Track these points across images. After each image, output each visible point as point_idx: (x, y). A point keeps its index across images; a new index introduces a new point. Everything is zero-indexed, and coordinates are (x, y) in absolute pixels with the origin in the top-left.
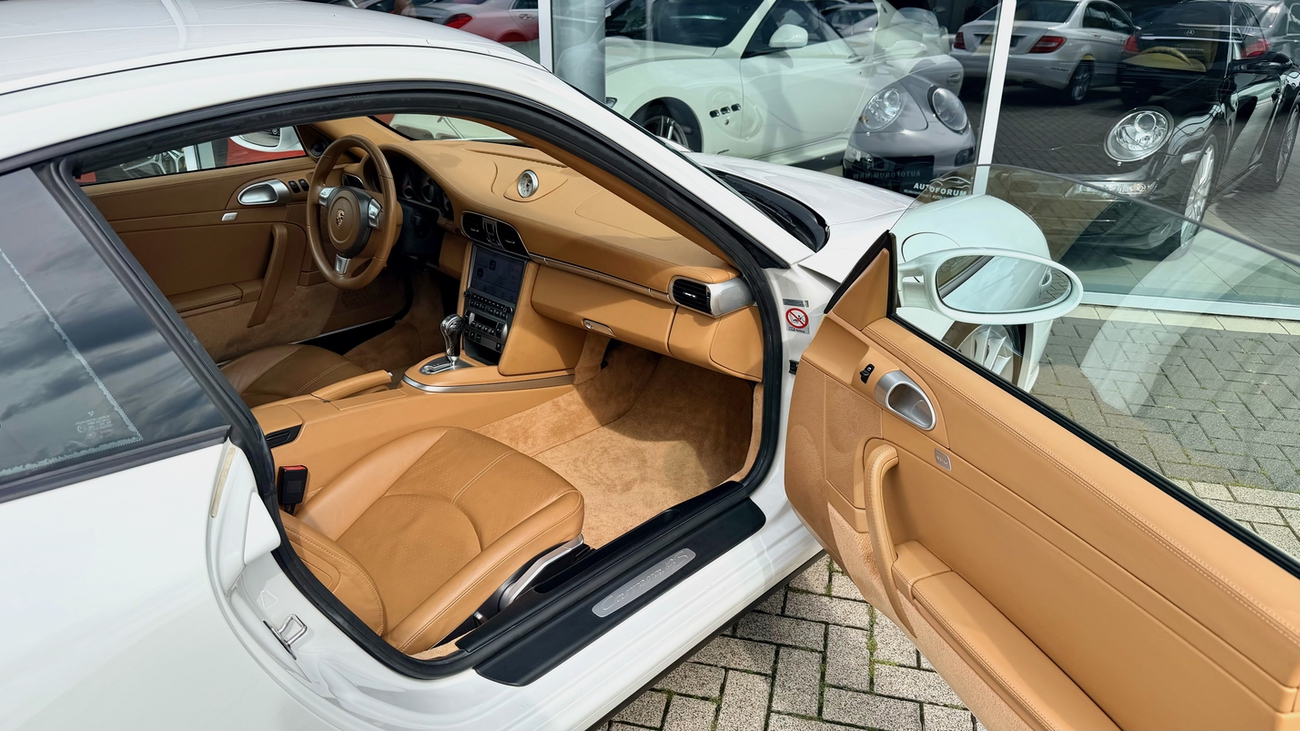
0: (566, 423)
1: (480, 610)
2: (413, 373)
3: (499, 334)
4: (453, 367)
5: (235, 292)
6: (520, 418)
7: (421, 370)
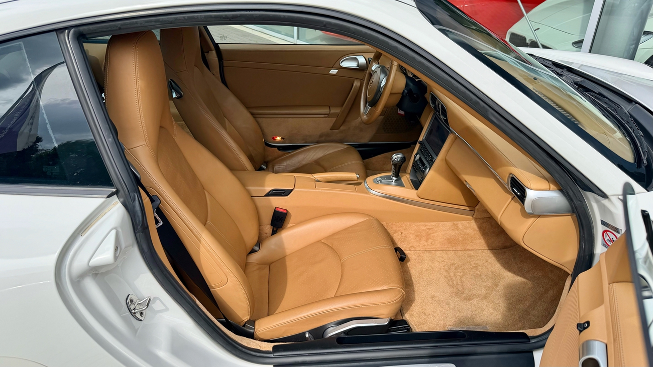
0: (460, 239)
1: (310, 332)
2: (370, 179)
3: (424, 172)
4: (393, 183)
5: (326, 111)
6: (426, 226)
7: (374, 180)
